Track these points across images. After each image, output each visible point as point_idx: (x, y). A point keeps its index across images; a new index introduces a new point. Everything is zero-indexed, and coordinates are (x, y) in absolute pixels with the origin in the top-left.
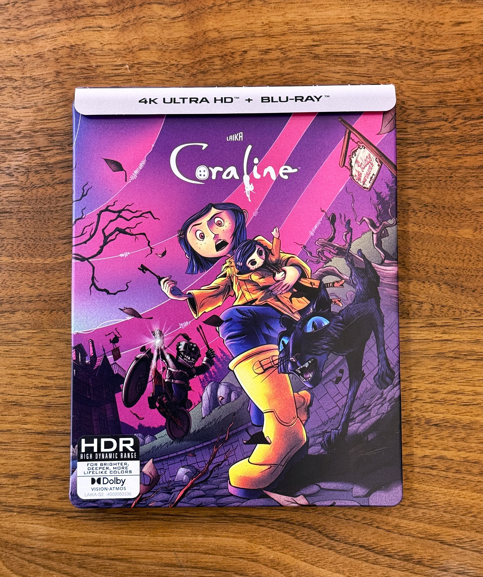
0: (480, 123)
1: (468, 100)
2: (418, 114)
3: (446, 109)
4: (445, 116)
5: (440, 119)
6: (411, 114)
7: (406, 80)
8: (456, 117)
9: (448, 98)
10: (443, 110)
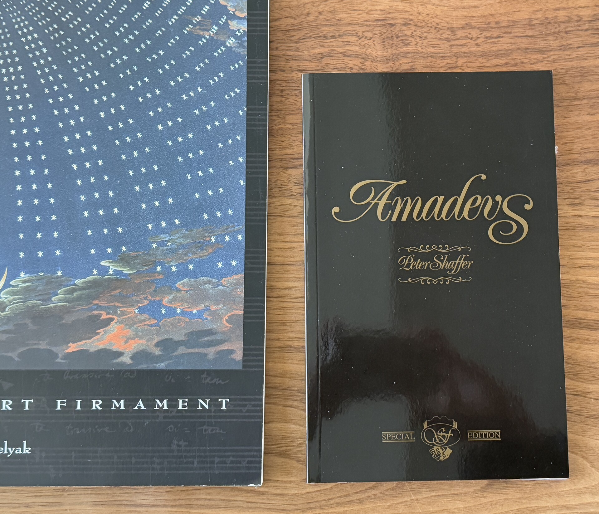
0: (498, 41)
1: (489, 23)
2: (450, 33)
3: (471, 30)
4: (471, 36)
5: (466, 38)
6: (444, 33)
7: (440, 6)
8: (479, 36)
9: (473, 22)
10: (469, 31)
